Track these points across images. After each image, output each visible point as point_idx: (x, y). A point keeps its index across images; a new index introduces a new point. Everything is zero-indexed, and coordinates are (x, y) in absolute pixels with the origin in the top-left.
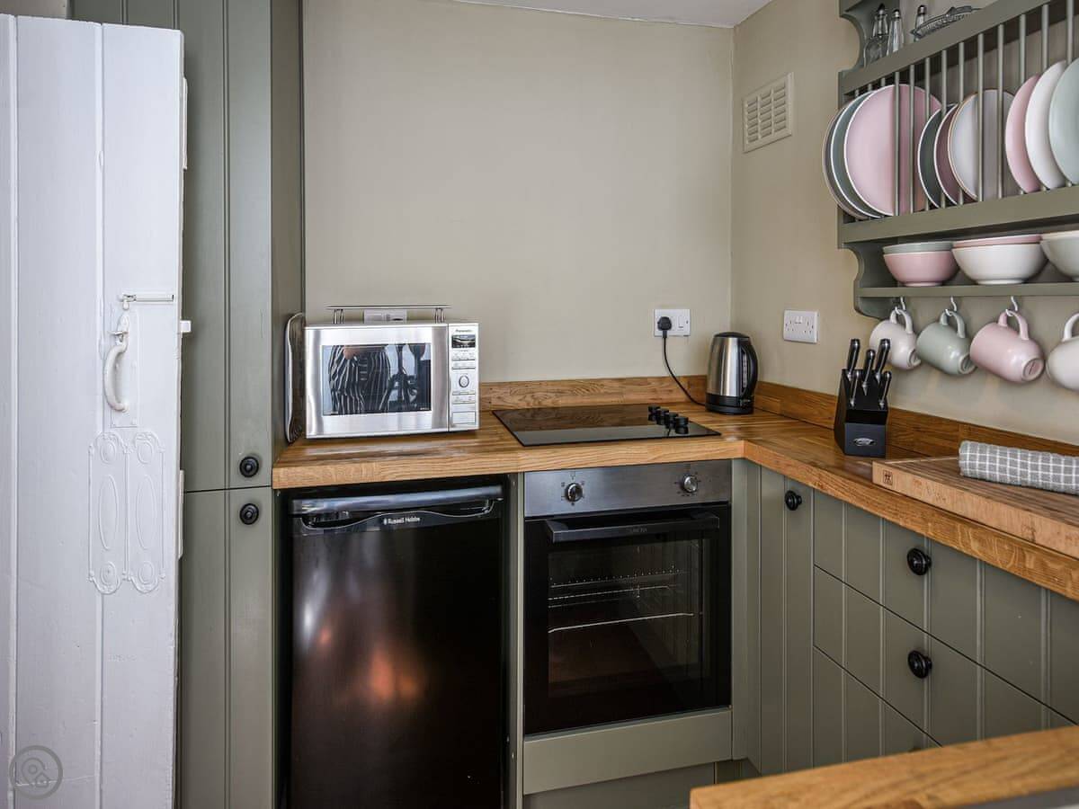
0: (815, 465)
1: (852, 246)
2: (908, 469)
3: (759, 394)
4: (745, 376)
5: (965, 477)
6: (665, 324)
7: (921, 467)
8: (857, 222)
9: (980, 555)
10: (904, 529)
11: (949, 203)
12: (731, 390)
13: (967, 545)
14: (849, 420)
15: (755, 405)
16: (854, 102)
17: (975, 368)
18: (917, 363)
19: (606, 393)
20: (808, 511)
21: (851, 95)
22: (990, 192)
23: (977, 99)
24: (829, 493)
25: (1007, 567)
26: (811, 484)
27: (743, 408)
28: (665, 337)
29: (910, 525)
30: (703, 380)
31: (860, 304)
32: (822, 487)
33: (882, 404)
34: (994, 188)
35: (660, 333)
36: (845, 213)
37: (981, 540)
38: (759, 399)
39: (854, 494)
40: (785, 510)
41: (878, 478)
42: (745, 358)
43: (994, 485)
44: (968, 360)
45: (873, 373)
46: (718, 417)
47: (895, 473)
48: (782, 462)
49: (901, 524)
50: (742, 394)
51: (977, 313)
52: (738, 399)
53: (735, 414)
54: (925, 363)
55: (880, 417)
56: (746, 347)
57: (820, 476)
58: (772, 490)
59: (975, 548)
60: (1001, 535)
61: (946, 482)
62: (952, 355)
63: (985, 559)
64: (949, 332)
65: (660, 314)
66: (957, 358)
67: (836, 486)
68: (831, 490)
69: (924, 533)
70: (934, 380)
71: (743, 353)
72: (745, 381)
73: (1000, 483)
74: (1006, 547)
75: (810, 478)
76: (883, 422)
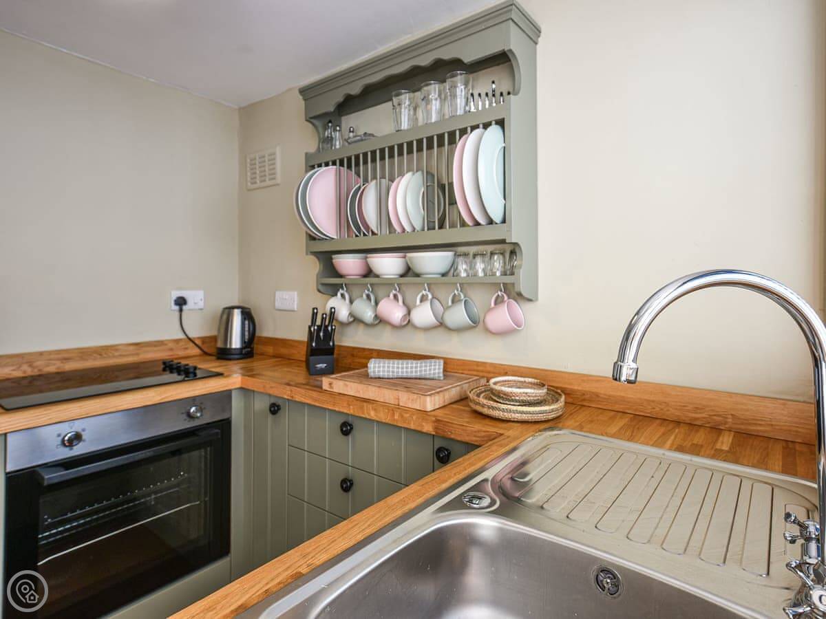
0: (288, 384)
1: (315, 254)
2: (341, 379)
3: (257, 344)
4: (247, 333)
5: (371, 378)
6: (181, 302)
7: (349, 376)
8: (317, 241)
9: (375, 418)
10: (339, 412)
11: (364, 235)
12: (236, 343)
13: (369, 414)
14: (312, 355)
15: (255, 352)
16: (313, 171)
17: (380, 321)
18: (351, 319)
19: (120, 355)
20: (285, 414)
21: (313, 167)
22: (383, 232)
23: (377, 183)
24: (297, 400)
25: (387, 421)
26: (286, 397)
27: (245, 354)
28: (181, 310)
29: (342, 410)
30: (214, 339)
31: (321, 288)
32: (292, 397)
33: (331, 344)
34: (385, 230)
35: (177, 308)
36: (310, 236)
37: (375, 410)
38: (258, 348)
39: (312, 398)
40: (270, 416)
41: (325, 386)
42: (247, 322)
43: (384, 380)
44: (376, 317)
45: (326, 327)
46: (225, 363)
47: (335, 382)
48: (268, 386)
49: (337, 409)
50: (244, 345)
51: (381, 292)
52: (241, 349)
53: (238, 359)
54: (356, 320)
55: (330, 351)
56: (247, 315)
57: (291, 391)
58: (261, 405)
59: (372, 415)
60: (385, 405)
61: (361, 383)
62: (368, 314)
63: (377, 419)
64: (368, 302)
65: (176, 294)
66: (371, 316)
67: (301, 395)
68: (298, 398)
69: (348, 412)
70: (361, 328)
71: (245, 319)
72: (247, 337)
73: (388, 378)
74: (386, 411)
75: (285, 393)
76: (332, 354)
